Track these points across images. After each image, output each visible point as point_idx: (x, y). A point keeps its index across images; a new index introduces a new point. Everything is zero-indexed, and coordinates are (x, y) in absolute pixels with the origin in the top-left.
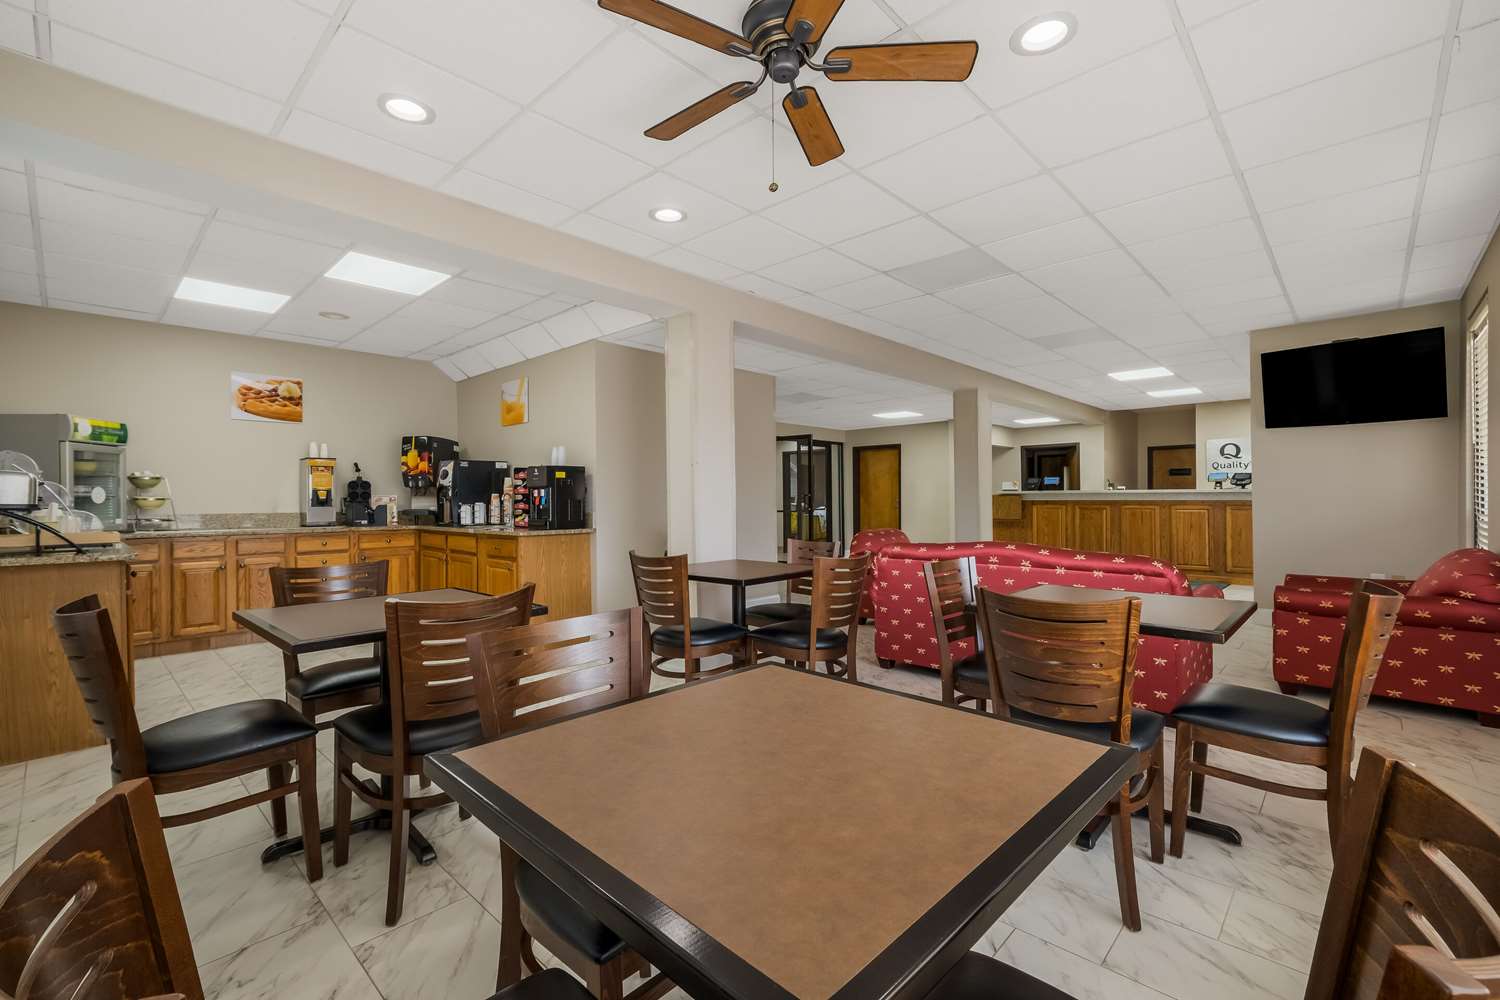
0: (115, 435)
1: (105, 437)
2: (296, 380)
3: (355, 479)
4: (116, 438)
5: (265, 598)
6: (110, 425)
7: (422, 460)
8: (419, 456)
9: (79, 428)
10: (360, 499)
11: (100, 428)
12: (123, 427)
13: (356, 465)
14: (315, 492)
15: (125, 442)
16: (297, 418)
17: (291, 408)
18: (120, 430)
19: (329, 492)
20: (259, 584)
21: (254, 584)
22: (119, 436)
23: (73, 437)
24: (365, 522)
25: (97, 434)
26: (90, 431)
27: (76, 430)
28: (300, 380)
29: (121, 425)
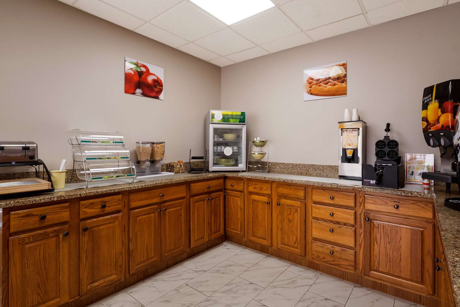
0: (238, 118)
1: (231, 120)
2: (342, 63)
3: (382, 138)
4: (238, 120)
5: (291, 231)
6: (234, 113)
7: (443, 112)
8: (440, 107)
9: (215, 116)
10: (387, 158)
11: (228, 115)
12: (243, 114)
13: (388, 125)
14: (344, 150)
15: (244, 122)
16: (342, 92)
17: (339, 85)
18: (241, 116)
19: (355, 151)
20: (288, 219)
21: (286, 220)
22: (240, 119)
23: (212, 121)
24: (373, 182)
25: (226, 119)
26: (221, 117)
27: (213, 117)
28: (345, 62)
29: (242, 113)
